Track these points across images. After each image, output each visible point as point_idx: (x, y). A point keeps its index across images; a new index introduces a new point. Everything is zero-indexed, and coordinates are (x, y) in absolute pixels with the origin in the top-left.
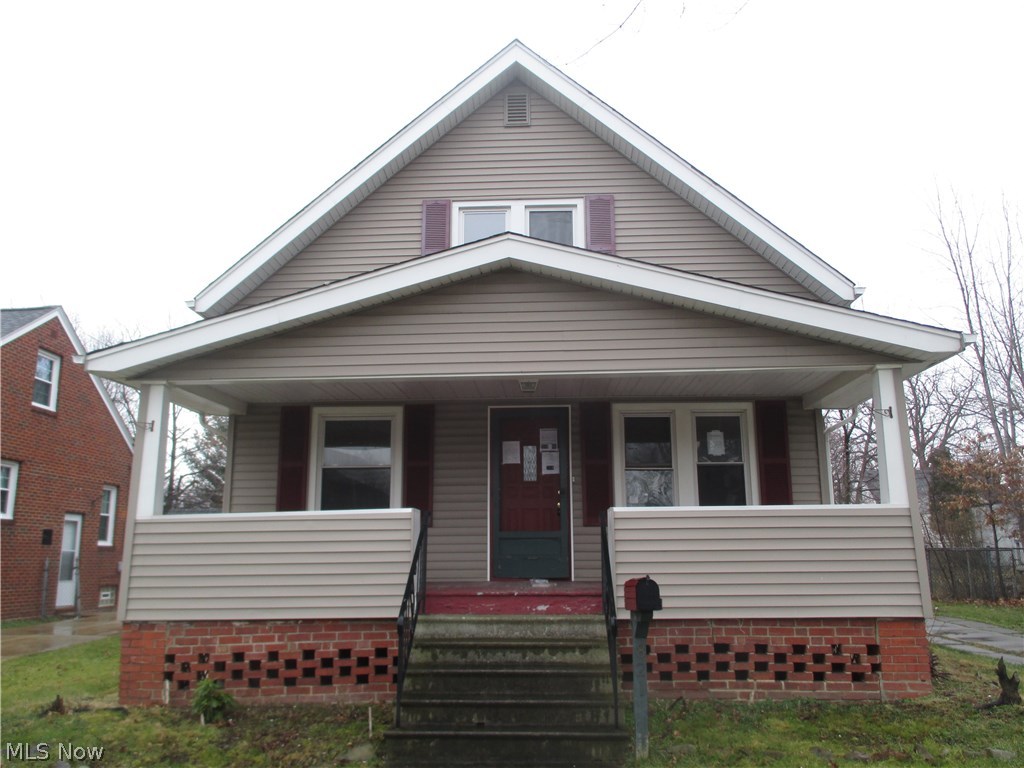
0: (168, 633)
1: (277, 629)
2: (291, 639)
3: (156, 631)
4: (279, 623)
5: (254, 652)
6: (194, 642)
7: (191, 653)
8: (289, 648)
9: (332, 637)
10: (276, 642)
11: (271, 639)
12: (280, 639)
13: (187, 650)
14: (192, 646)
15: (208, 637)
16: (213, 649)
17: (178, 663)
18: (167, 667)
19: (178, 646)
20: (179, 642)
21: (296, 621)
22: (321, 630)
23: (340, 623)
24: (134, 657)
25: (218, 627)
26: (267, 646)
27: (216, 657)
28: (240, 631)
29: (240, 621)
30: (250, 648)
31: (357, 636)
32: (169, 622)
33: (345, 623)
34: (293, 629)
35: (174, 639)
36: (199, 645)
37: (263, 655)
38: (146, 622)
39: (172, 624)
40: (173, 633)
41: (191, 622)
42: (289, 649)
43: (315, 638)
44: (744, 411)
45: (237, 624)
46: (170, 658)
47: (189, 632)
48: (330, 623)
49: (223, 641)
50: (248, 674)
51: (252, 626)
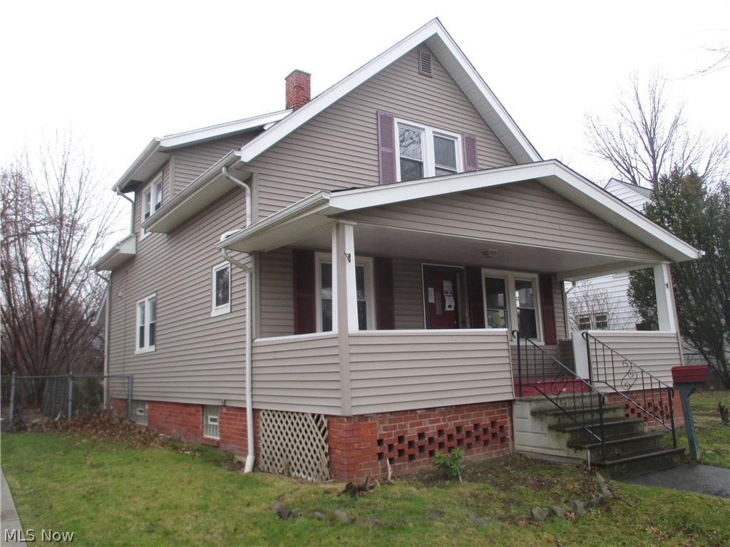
0: (378, 423)
1: (442, 413)
2: (450, 419)
3: (370, 421)
4: (442, 409)
5: (431, 431)
6: (394, 428)
7: (393, 437)
8: (449, 426)
9: (469, 416)
10: (442, 423)
11: (438, 421)
12: (444, 420)
13: (390, 435)
14: (393, 431)
15: (403, 423)
16: (406, 432)
17: (385, 445)
18: (379, 449)
19: (384, 432)
20: (385, 429)
21: (452, 406)
22: (463, 412)
23: (474, 406)
24: (356, 445)
25: (409, 415)
26: (438, 426)
27: (409, 437)
28: (421, 417)
29: (421, 409)
30: (427, 429)
31: (481, 414)
32: (378, 414)
33: (476, 406)
34: (449, 413)
35: (381, 426)
36: (398, 430)
37: (434, 433)
38: (362, 415)
39: (379, 415)
40: (381, 423)
41: (391, 413)
42: (449, 428)
43: (462, 417)
44: (534, 279)
45: (419, 412)
46: (380, 442)
47: (391, 421)
48: (469, 407)
49: (412, 425)
50: (428, 448)
51: (428, 413)
